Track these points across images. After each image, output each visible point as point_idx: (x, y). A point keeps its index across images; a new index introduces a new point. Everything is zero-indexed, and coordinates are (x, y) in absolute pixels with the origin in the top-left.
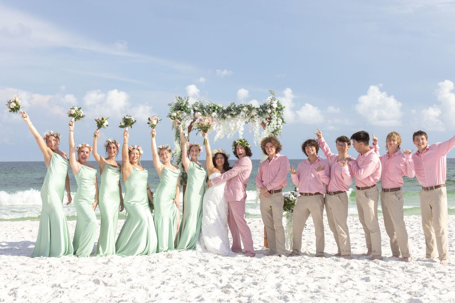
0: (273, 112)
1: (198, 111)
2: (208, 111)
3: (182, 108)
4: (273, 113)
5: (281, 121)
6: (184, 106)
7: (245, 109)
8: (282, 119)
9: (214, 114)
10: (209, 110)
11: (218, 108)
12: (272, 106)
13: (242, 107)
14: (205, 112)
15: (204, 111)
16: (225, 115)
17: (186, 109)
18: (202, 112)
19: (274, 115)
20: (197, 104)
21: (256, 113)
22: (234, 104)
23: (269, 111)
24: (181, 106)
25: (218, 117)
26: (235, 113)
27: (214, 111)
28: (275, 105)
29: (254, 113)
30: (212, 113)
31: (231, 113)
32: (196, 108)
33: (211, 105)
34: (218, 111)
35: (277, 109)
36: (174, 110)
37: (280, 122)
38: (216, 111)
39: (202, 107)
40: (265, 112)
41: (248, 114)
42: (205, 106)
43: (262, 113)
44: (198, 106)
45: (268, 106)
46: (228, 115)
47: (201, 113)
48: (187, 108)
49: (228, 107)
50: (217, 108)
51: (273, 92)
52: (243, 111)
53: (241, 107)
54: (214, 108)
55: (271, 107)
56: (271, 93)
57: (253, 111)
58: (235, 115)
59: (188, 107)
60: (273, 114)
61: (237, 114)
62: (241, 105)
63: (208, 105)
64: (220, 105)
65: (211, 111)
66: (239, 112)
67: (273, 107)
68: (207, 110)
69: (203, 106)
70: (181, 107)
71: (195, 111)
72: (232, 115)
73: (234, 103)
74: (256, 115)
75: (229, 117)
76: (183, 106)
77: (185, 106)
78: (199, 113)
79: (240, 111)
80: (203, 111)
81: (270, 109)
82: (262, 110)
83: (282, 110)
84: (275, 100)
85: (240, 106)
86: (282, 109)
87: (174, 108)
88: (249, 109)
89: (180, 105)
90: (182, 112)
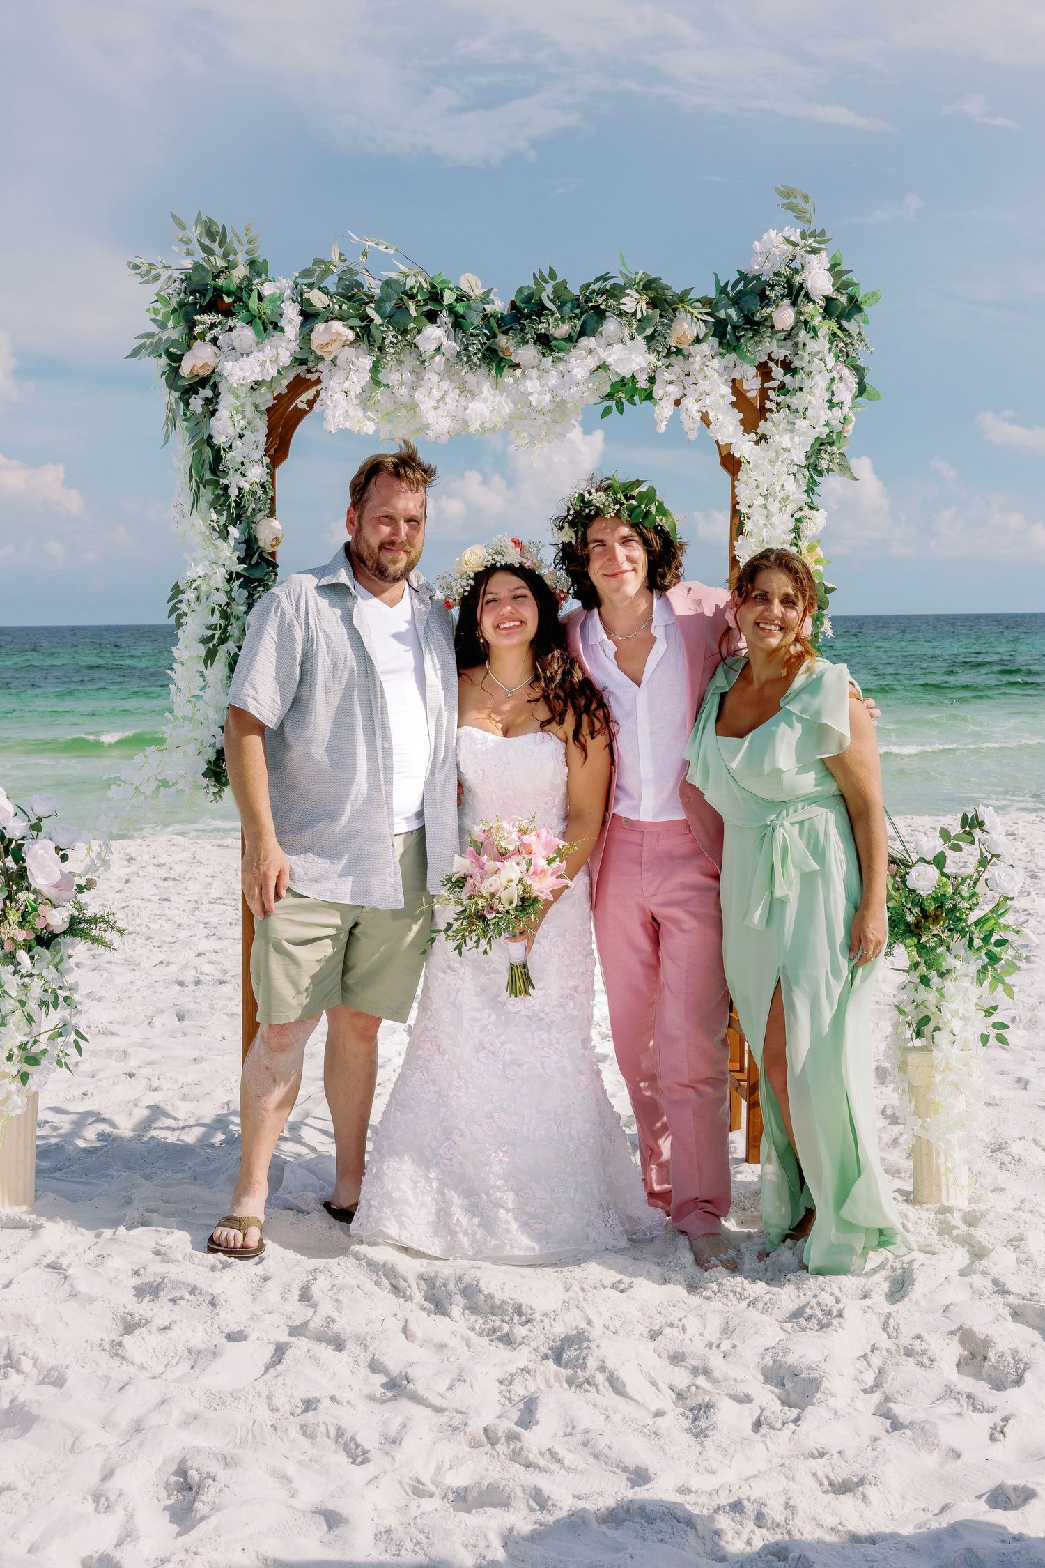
0: (806, 322)
1: (330, 317)
2: (397, 317)
3: (228, 300)
4: (803, 333)
5: (852, 381)
6: (240, 288)
7: (632, 302)
8: (859, 371)
9: (434, 335)
10: (400, 307)
11: (458, 299)
12: (801, 287)
13: (615, 293)
14: (378, 320)
15: (371, 312)
16: (503, 341)
17: (253, 303)
18: (357, 323)
19: (813, 346)
20: (326, 272)
21: (700, 329)
22: (553, 275)
23: (784, 316)
24: (221, 281)
25: (459, 354)
26: (563, 330)
27: (432, 317)
28: (819, 281)
29: (687, 326)
30: (419, 332)
31: (542, 328)
32: (318, 299)
33: (410, 282)
34: (458, 322)
35: (830, 307)
36: (174, 311)
37: (849, 388)
38: (445, 317)
39: (352, 293)
40: (759, 324)
41: (649, 331)
42: (373, 286)
43: (735, 328)
44: (331, 283)
45: (772, 287)
46: (523, 342)
47: (351, 328)
48: (260, 298)
49: (520, 291)
50: (448, 298)
51: (799, 201)
52: (621, 314)
53: (601, 292)
54: (435, 296)
55: (795, 293)
56: (790, 207)
57: (681, 315)
58: (569, 339)
59: (267, 290)
60: (803, 335)
61: (582, 334)
62: (604, 278)
63: (393, 275)
64: (471, 284)
65: (413, 312)
66: (591, 324)
67: (807, 295)
68: (389, 307)
69: (359, 285)
70: (219, 292)
71: (309, 316)
72: (544, 341)
73: (551, 270)
74: (698, 340)
75: (527, 354)
76: (233, 288)
77: (246, 287)
78: (337, 326)
79: (600, 314)
80: (365, 318)
81: (787, 301)
82: (740, 310)
83: (857, 316)
84: (814, 251)
85: (595, 287)
86: (855, 306)
87: (174, 301)
88: (653, 304)
89: (216, 276)
90: (230, 323)
